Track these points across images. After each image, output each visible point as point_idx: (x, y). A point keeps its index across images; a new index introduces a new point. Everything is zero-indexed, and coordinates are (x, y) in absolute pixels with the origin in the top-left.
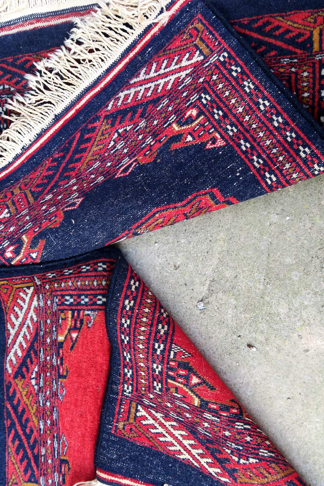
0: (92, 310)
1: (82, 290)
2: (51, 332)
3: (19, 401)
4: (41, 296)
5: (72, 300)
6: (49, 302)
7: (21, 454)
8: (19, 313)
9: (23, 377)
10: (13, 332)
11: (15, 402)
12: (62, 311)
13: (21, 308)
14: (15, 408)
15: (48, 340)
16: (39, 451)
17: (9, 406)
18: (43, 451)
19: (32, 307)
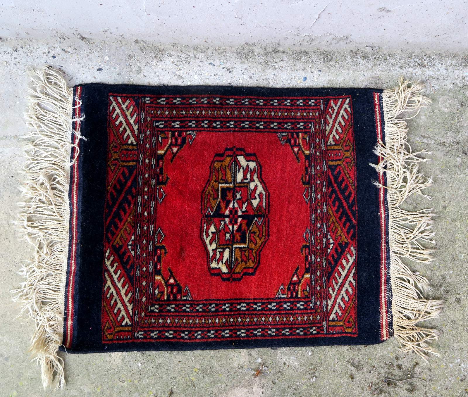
0: (280, 298)
1: (289, 314)
2: (316, 281)
3: (344, 225)
4: (325, 310)
5: (298, 305)
6: (318, 303)
7: (343, 185)
8: (345, 295)
9: (340, 245)
10: (351, 279)
11: (348, 224)
12: (306, 297)
13: (343, 299)
14: (348, 220)
15: (318, 273)
16: (327, 189)
17: (354, 221)
18: (324, 189)
19: (332, 300)
